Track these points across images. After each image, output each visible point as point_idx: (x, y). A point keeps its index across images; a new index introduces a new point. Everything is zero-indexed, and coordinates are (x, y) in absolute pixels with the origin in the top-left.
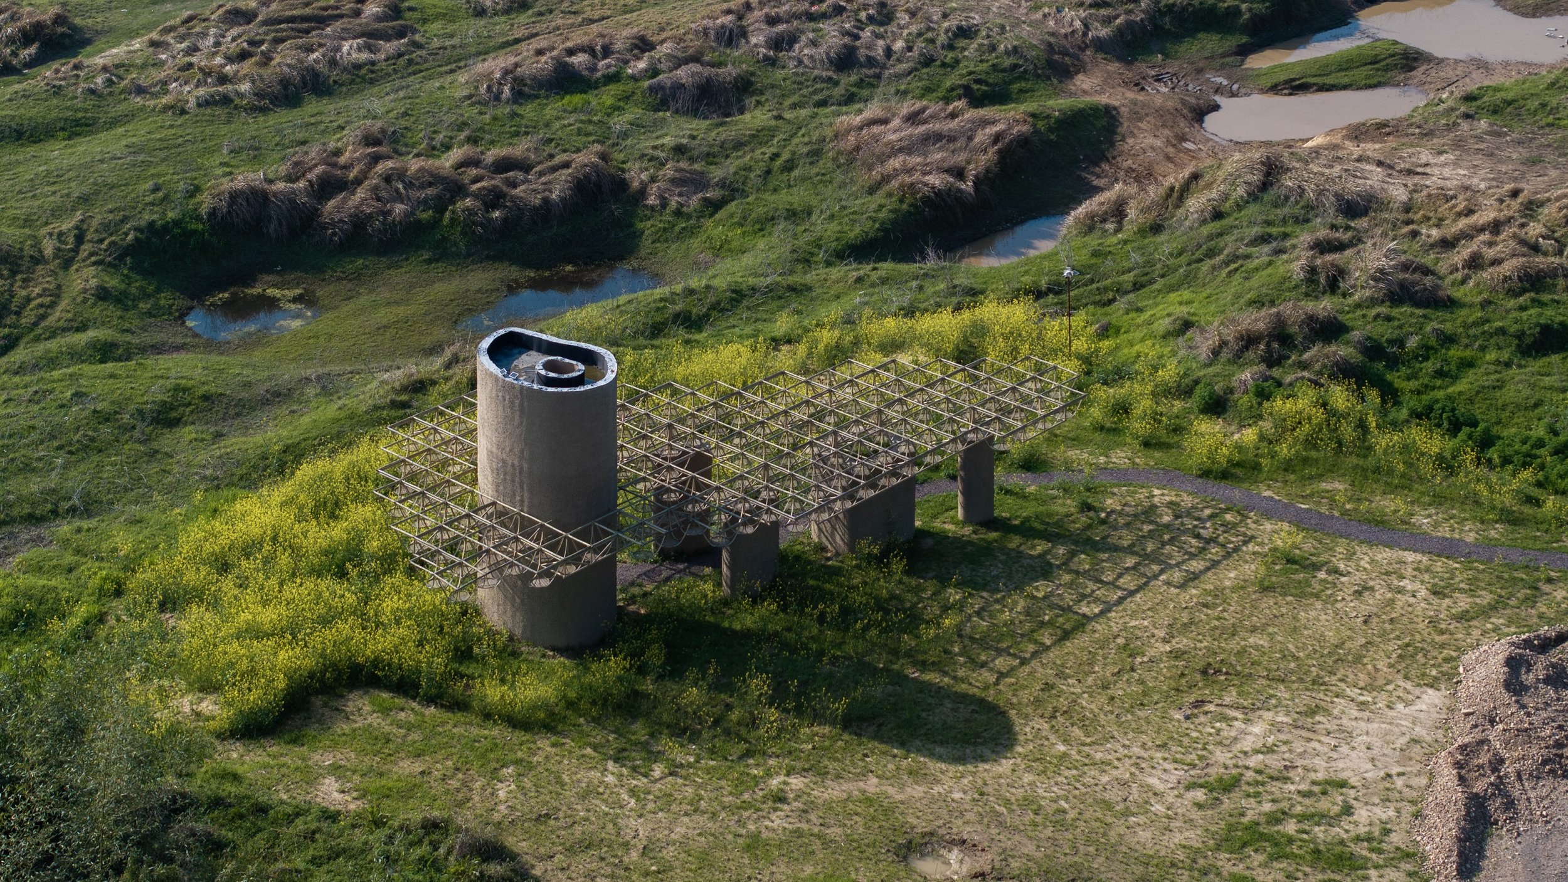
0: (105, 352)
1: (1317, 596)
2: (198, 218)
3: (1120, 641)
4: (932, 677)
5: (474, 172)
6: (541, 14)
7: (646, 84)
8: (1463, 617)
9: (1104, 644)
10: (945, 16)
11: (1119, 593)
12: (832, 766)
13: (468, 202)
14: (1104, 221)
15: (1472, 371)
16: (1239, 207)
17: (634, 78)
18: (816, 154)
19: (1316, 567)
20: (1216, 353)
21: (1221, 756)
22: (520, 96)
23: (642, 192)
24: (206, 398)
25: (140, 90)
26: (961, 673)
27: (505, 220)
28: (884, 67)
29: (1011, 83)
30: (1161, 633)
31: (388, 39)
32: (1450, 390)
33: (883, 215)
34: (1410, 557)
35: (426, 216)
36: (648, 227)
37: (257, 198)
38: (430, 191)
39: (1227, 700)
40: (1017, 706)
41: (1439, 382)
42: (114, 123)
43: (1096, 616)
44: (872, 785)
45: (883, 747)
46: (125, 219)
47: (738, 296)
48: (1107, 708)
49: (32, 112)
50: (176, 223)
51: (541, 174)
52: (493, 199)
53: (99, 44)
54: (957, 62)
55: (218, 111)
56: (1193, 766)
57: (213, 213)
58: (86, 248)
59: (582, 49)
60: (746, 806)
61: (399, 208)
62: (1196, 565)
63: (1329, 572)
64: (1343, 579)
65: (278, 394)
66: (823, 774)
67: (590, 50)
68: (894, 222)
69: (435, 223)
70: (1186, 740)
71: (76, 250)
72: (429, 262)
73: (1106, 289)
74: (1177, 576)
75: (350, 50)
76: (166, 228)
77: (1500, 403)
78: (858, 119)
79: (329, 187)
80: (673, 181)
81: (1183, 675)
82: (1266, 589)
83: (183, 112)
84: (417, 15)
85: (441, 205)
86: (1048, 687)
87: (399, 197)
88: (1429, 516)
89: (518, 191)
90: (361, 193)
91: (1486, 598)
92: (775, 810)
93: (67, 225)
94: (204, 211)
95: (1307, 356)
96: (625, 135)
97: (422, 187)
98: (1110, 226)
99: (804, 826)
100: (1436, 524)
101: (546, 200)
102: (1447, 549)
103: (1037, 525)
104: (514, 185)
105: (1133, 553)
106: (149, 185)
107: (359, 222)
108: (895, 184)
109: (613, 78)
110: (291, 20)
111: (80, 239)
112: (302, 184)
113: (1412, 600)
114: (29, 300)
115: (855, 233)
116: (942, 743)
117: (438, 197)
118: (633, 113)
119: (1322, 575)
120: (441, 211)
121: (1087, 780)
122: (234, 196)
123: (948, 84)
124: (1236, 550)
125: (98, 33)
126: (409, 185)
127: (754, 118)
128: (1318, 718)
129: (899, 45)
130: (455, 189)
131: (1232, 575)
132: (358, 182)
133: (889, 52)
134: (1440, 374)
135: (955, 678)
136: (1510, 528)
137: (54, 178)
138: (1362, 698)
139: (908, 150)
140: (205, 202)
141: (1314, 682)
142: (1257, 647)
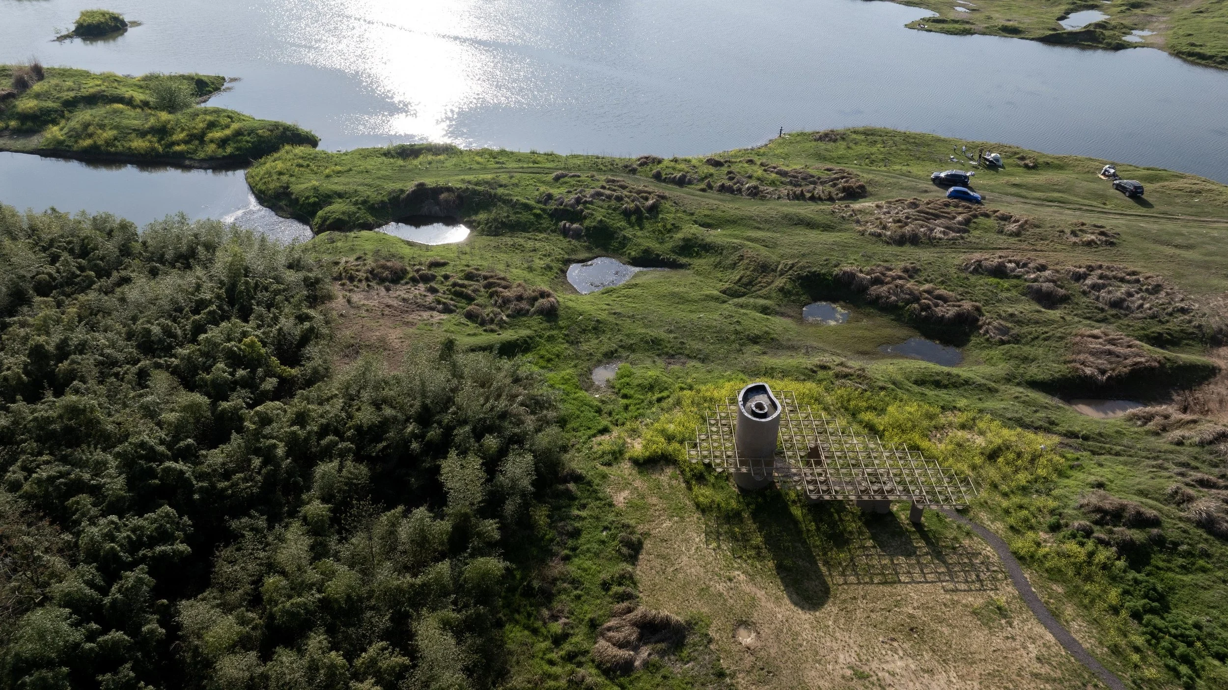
0: (765, 310)
1: (990, 628)
2: (831, 275)
3: (899, 598)
4: (824, 569)
5: (927, 295)
6: (1020, 241)
7: (1028, 284)
8: (1036, 676)
9: (891, 595)
10: (1182, 300)
11: (923, 579)
12: (759, 578)
13: (916, 306)
14: (1139, 419)
15: (1201, 574)
16: (1191, 445)
17: (1026, 280)
18: (1061, 338)
19: (1005, 617)
20: (1082, 506)
21: (874, 665)
22: (976, 271)
23: (981, 327)
24: (772, 339)
25: (858, 222)
26: (834, 574)
27: (926, 317)
28: (1132, 312)
29: (1185, 339)
30: (915, 605)
31: (954, 231)
32: (1179, 576)
33: (1056, 375)
34: (1049, 637)
35: (900, 304)
36: (974, 340)
37: (851, 276)
38: (907, 296)
39: (904, 646)
40: (835, 597)
41: (1177, 570)
42: (840, 231)
43: (904, 583)
44: (760, 594)
45: (780, 583)
46: (809, 267)
47: (967, 382)
48: (862, 620)
49: (820, 218)
50: (824, 274)
51: (949, 306)
52: (927, 308)
53: (867, 199)
54: (1168, 321)
55: (874, 239)
56: (861, 661)
57: (837, 275)
58: (791, 272)
59: (1015, 262)
60: (719, 575)
61: (893, 298)
62: (963, 586)
63: (1007, 622)
64: (1009, 629)
65: (793, 347)
66: (752, 580)
67: (1017, 264)
68: (1059, 380)
69: (904, 307)
70: (871, 650)
71: (787, 272)
72: (892, 320)
73: (1104, 448)
74: (951, 586)
75: (938, 232)
76: (819, 274)
77: (1197, 595)
78: (1088, 333)
79: (877, 281)
80: (995, 327)
81: (903, 625)
82: (975, 613)
83: (863, 235)
84: (975, 225)
85: (908, 302)
86: (854, 598)
87: (896, 295)
88: (1080, 626)
89: (937, 309)
90: (885, 288)
91: (1058, 674)
92: (725, 582)
93: (790, 262)
94: (834, 273)
95: (1115, 529)
96: (999, 301)
97: (906, 294)
98: (1139, 423)
99: (725, 593)
100: (1077, 631)
101: (943, 316)
102: (1069, 644)
103: (930, 535)
104: (937, 305)
105: (947, 567)
106: (824, 258)
107: (878, 297)
108: (1073, 364)
109: (1018, 277)
110: (927, 213)
111: (791, 268)
112: (869, 277)
113: (1025, 655)
114: (760, 282)
115: (1040, 377)
116: (798, 594)
117: (909, 299)
118: (1014, 293)
119: (1003, 621)
120: (907, 304)
121: (823, 641)
122: (845, 273)
123: (1153, 330)
124: (985, 590)
125: (871, 194)
126: (902, 291)
127: (1055, 314)
128: (926, 675)
129: (1147, 306)
130: (916, 299)
131: (970, 599)
132: (887, 283)
133: (1141, 306)
134: (1183, 567)
135: (830, 574)
136: (1110, 653)
137: (802, 244)
138: (953, 679)
139: (1092, 354)
140: (836, 271)
141: (944, 660)
142: (941, 633)
